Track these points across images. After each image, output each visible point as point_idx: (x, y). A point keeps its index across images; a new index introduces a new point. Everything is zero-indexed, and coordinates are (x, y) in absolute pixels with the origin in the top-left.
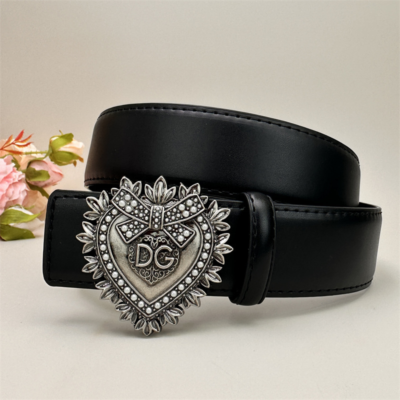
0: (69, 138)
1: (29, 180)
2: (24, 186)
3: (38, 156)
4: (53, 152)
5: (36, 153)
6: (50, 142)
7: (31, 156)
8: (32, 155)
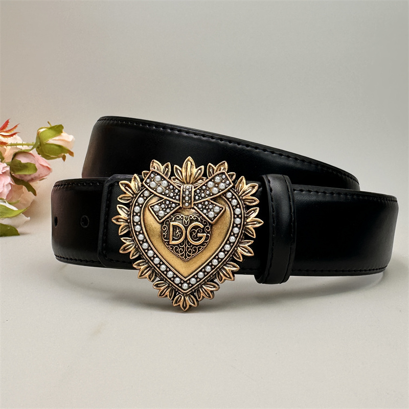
0: (58, 129)
1: (14, 172)
2: (8, 180)
3: (24, 148)
4: (40, 145)
5: (22, 145)
6: (38, 134)
7: (17, 148)
8: (18, 146)
